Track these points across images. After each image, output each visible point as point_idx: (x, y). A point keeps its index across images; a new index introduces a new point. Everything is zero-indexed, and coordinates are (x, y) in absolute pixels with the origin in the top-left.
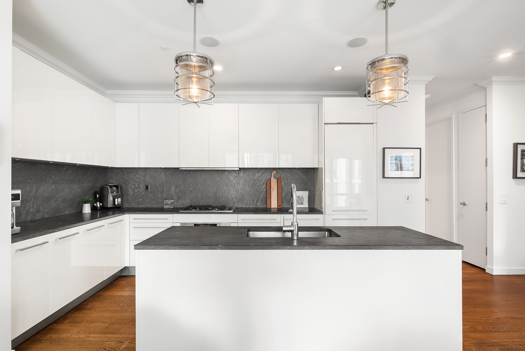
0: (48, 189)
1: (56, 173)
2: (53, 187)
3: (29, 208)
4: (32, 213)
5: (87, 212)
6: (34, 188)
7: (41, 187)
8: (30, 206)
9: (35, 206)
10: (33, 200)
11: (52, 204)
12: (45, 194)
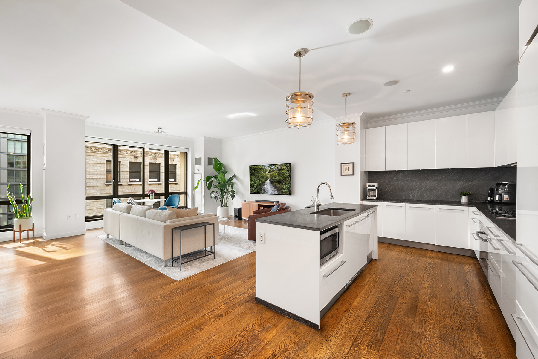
0: (430, 184)
1: (437, 175)
2: (435, 183)
3: (415, 193)
4: (417, 196)
5: (463, 202)
6: (419, 183)
7: (424, 183)
8: (415, 192)
9: (419, 193)
10: (417, 189)
11: (434, 193)
12: (427, 186)
